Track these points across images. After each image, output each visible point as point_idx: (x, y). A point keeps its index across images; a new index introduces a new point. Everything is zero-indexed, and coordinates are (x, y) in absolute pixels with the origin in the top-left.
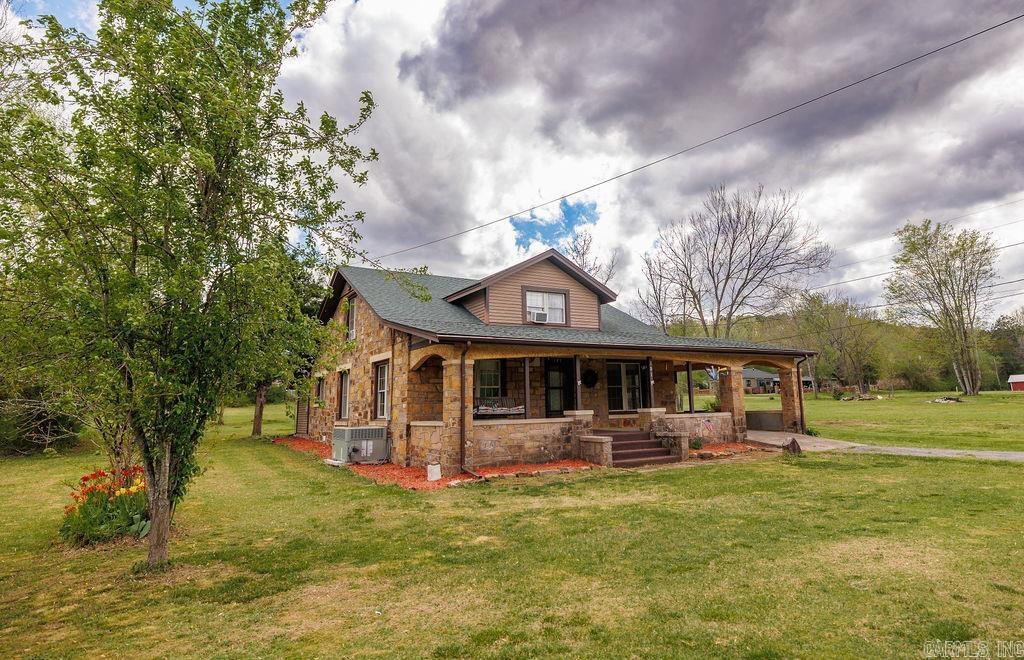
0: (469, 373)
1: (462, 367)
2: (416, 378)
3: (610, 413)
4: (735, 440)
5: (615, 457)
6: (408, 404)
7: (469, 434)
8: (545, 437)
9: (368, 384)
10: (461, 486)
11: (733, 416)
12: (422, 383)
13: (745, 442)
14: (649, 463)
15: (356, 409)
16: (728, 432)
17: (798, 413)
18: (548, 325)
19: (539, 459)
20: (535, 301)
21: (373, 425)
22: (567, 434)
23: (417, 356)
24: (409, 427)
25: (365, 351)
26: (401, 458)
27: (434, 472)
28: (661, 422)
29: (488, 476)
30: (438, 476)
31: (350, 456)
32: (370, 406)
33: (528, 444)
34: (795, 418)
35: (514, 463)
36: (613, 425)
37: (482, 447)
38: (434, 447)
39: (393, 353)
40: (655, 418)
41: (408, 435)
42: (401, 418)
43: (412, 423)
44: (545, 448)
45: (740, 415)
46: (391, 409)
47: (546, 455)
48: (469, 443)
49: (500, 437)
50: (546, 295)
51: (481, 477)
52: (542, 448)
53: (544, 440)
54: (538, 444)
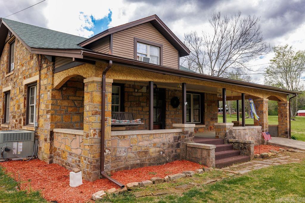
0: (109, 90)
2: (58, 95)
6: (52, 115)
7: (107, 144)
8: (164, 144)
9: (22, 100)
11: (263, 128)
12: (63, 99)
13: (268, 144)
15: (14, 117)
17: (288, 127)
19: (159, 161)
21: (26, 130)
22: (178, 141)
23: (59, 78)
24: (52, 133)
25: (20, 77)
26: (46, 156)
27: (77, 178)
28: (230, 132)
30: (80, 183)
32: (23, 115)
33: (152, 150)
34: (287, 130)
37: (118, 154)
38: (74, 151)
39: (40, 76)
40: (228, 129)
41: (52, 139)
42: (45, 125)
43: (55, 130)
44: (163, 153)
45: (266, 127)
46: (39, 118)
47: (164, 158)
48: (107, 151)
49: (131, 145)
50: (149, 46)
51: (123, 187)
52: (161, 153)
53: (162, 146)
54: (158, 149)
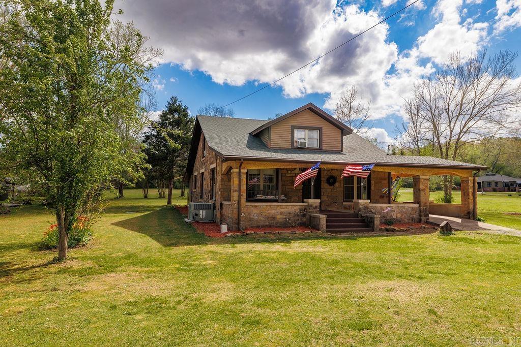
0: (244, 177)
1: (240, 174)
3: (344, 201)
4: (420, 221)
6: (221, 192)
7: (243, 210)
8: (290, 213)
9: (209, 180)
10: (231, 236)
11: (420, 206)
13: (427, 223)
14: (351, 231)
15: (206, 194)
16: (416, 216)
17: (471, 206)
18: (307, 148)
19: (285, 225)
20: (299, 135)
21: (210, 202)
22: (303, 212)
23: (225, 166)
24: (221, 204)
25: (208, 163)
26: (219, 220)
27: (224, 228)
28: (366, 208)
29: (248, 232)
30: (226, 231)
31: (193, 217)
33: (279, 217)
34: (469, 209)
35: (270, 226)
36: (346, 208)
37: (251, 217)
39: (216, 164)
40: (362, 205)
41: (221, 208)
42: (219, 200)
43: (223, 202)
44: (289, 220)
45: (425, 206)
46: (216, 194)
47: (290, 223)
48: (242, 214)
49: (262, 212)
50: (307, 131)
51: (244, 233)
52: (288, 219)
53: (288, 215)
54: (285, 217)
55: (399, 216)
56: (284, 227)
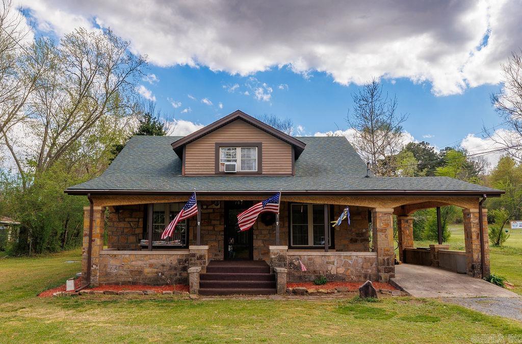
0: (97, 216)
1: (91, 212)
4: (378, 279)
5: (201, 285)
7: (95, 260)
8: (163, 266)
10: (59, 296)
11: (378, 256)
13: (389, 282)
16: (371, 271)
17: (477, 256)
18: (237, 173)
19: (156, 282)
22: (184, 264)
30: (73, 288)
33: (147, 270)
35: (134, 284)
37: (108, 270)
44: (163, 274)
45: (387, 255)
47: (163, 280)
48: (94, 266)
49: (123, 263)
50: (239, 149)
52: (160, 274)
53: (161, 267)
54: (156, 270)
55: (341, 270)
56: (154, 285)
